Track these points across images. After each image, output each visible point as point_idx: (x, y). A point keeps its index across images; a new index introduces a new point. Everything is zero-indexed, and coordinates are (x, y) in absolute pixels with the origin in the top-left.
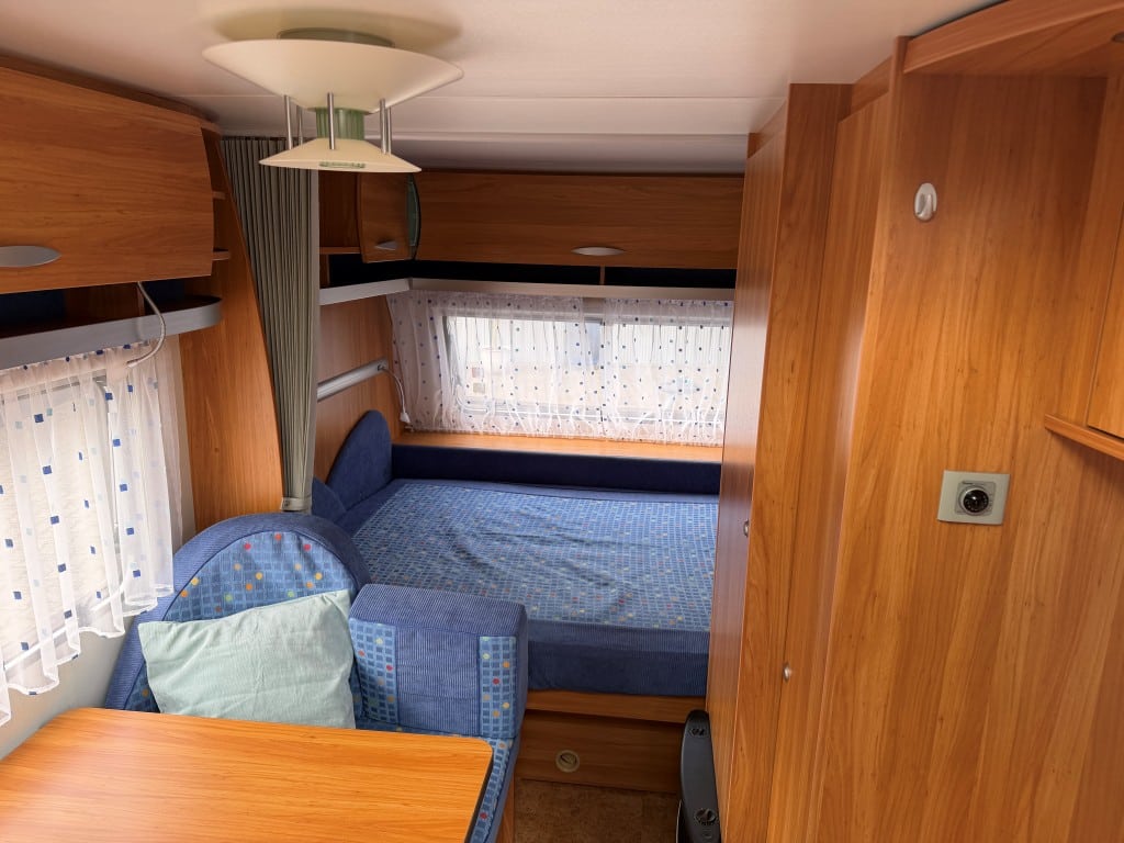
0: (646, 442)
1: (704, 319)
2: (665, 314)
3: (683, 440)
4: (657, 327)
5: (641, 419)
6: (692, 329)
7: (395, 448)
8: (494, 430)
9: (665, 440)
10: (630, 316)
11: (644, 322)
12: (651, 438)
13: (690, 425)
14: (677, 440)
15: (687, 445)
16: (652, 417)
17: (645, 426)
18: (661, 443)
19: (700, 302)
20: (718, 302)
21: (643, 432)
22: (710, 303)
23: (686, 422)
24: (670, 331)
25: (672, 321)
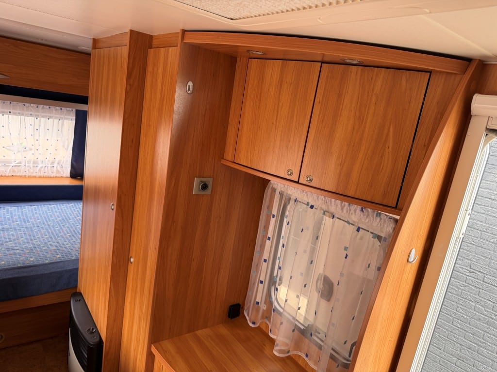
0: (16, 176)
1: (49, 115)
2: (27, 111)
3: (38, 174)
4: (23, 117)
5: (12, 165)
6: (43, 120)
9: (27, 174)
10: (6, 110)
11: (15, 114)
12: (19, 174)
13: (42, 167)
14: (34, 175)
15: (40, 177)
16: (20, 163)
17: (15, 169)
18: (25, 177)
19: (48, 107)
20: (57, 108)
21: (14, 171)
22: (52, 108)
23: (40, 166)
24: (30, 120)
25: (31, 115)
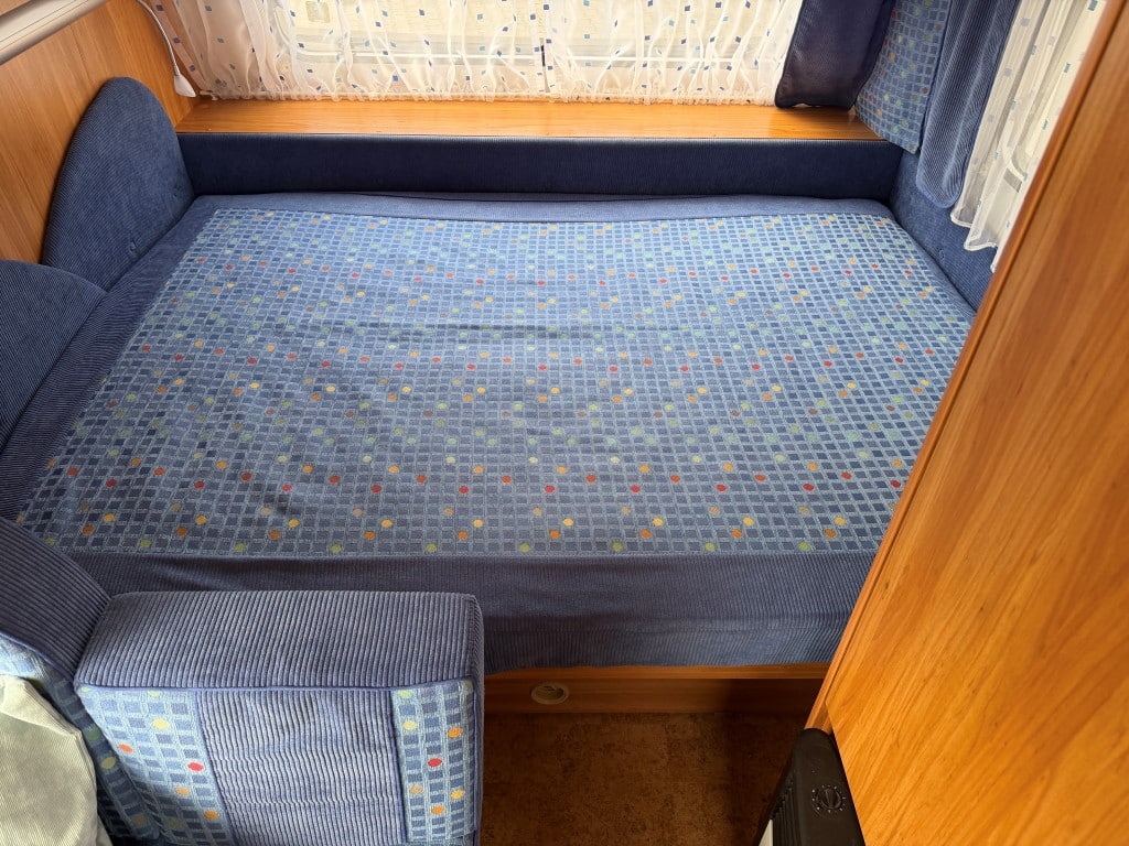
0: (617, 102)
3: (679, 95)
5: (610, 61)
7: (184, 141)
8: (357, 92)
12: (624, 94)
13: (693, 72)
15: (684, 104)
17: (616, 75)
18: (640, 103)
21: (612, 84)
